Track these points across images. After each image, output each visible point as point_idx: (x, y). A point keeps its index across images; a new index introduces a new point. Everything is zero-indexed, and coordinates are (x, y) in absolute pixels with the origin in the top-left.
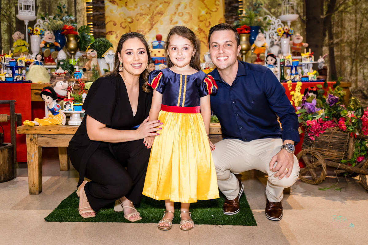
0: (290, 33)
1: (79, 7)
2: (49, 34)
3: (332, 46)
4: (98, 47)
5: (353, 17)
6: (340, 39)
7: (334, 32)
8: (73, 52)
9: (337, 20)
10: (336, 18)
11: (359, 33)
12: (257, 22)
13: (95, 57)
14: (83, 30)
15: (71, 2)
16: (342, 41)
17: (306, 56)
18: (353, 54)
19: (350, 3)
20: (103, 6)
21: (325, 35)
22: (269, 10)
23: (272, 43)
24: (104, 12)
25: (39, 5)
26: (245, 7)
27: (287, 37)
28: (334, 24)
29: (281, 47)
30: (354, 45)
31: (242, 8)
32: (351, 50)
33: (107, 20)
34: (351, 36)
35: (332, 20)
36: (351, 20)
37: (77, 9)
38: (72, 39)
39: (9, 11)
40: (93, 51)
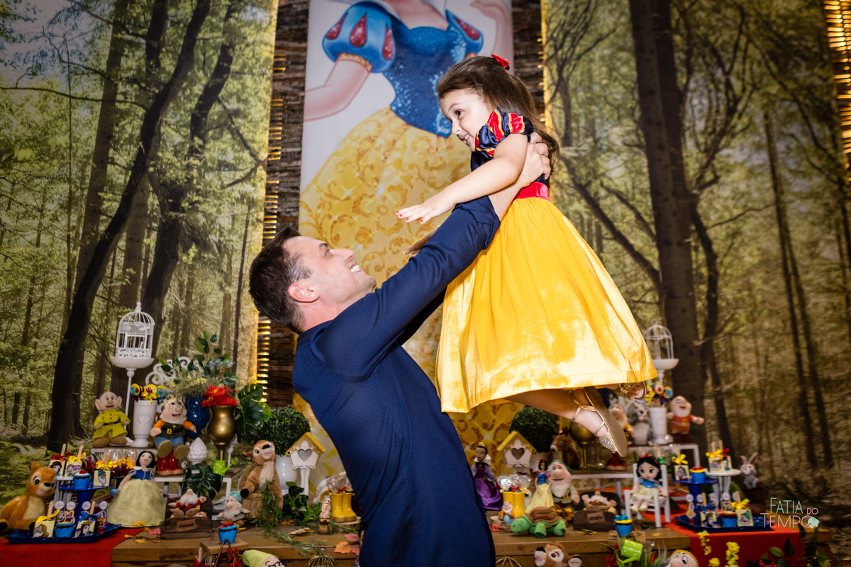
0: (666, 397)
1: (244, 322)
2: (175, 406)
3: (720, 397)
4: (279, 430)
5: (750, 343)
6: (733, 383)
7: (721, 371)
8: (222, 444)
9: (723, 350)
10: (721, 345)
11: (765, 373)
13: (270, 459)
14: (248, 394)
15: (230, 313)
16: (736, 387)
17: (717, 459)
18: (759, 412)
19: (743, 320)
21: (705, 377)
23: (635, 418)
25: (165, 318)
28: (719, 357)
29: (651, 426)
30: (758, 395)
32: (755, 405)
34: (751, 379)
35: (715, 350)
36: (748, 350)
37: (240, 326)
38: (223, 416)
39: (105, 329)
40: (267, 446)
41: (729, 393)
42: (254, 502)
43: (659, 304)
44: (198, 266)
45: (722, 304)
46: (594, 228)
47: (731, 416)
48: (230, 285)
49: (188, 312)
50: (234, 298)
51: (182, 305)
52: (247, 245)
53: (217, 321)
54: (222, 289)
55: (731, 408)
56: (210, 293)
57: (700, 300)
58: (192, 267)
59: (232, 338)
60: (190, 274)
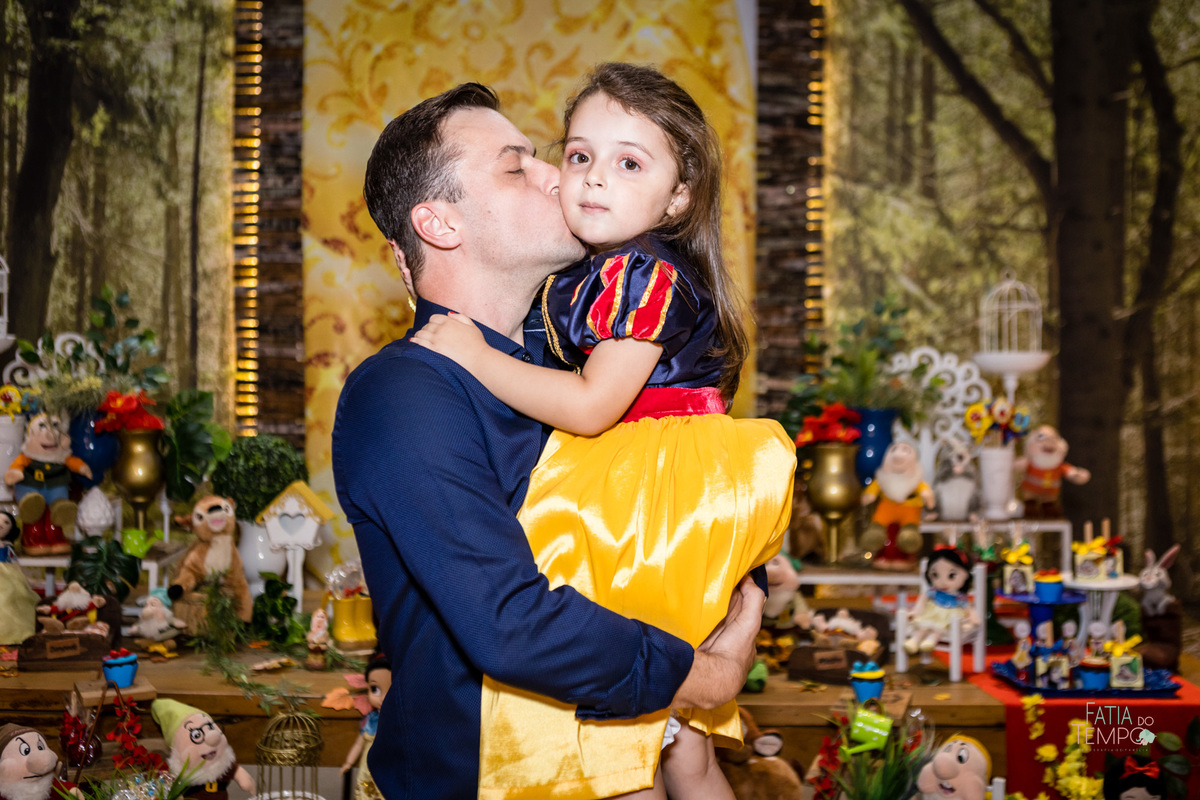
0: (1017, 427)
1: (207, 262)
2: (46, 430)
3: (1156, 424)
4: (246, 477)
6: (1187, 397)
7: (1165, 370)
8: (140, 500)
9: (1174, 328)
10: (1171, 319)
12: (885, 389)
13: (224, 532)
14: (185, 407)
15: (180, 243)
16: (1192, 403)
17: (1093, 556)
20: (299, 261)
21: (1128, 383)
22: (923, 283)
23: (946, 469)
24: (300, 284)
25: (57, 253)
26: (830, 270)
27: (1005, 442)
28: (1163, 342)
29: (979, 485)
31: (819, 275)
33: (311, 312)
35: (1156, 329)
37: (200, 269)
38: (139, 448)
40: (217, 508)
41: (1176, 416)
42: (194, 609)
43: (1045, 231)
44: (113, 149)
45: (1182, 232)
46: (918, 70)
47: (1174, 459)
48: (176, 186)
49: (99, 241)
50: (185, 213)
51: (87, 227)
52: (205, 106)
53: (156, 259)
54: (161, 194)
55: (1177, 444)
56: (140, 204)
57: (1135, 222)
58: (101, 153)
59: (187, 292)
60: (99, 165)
